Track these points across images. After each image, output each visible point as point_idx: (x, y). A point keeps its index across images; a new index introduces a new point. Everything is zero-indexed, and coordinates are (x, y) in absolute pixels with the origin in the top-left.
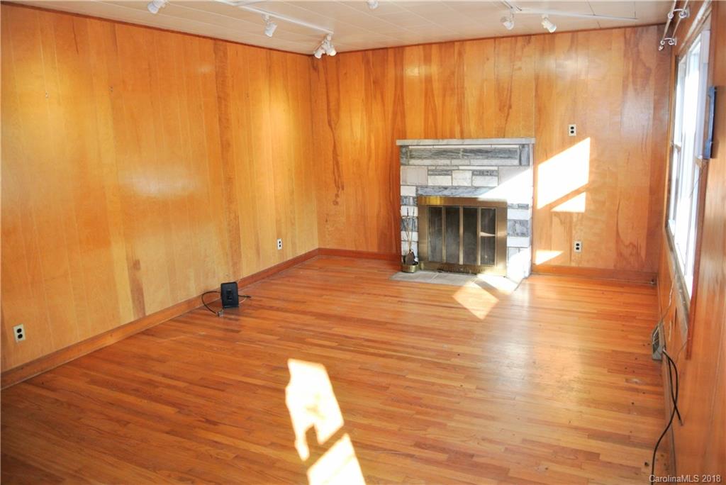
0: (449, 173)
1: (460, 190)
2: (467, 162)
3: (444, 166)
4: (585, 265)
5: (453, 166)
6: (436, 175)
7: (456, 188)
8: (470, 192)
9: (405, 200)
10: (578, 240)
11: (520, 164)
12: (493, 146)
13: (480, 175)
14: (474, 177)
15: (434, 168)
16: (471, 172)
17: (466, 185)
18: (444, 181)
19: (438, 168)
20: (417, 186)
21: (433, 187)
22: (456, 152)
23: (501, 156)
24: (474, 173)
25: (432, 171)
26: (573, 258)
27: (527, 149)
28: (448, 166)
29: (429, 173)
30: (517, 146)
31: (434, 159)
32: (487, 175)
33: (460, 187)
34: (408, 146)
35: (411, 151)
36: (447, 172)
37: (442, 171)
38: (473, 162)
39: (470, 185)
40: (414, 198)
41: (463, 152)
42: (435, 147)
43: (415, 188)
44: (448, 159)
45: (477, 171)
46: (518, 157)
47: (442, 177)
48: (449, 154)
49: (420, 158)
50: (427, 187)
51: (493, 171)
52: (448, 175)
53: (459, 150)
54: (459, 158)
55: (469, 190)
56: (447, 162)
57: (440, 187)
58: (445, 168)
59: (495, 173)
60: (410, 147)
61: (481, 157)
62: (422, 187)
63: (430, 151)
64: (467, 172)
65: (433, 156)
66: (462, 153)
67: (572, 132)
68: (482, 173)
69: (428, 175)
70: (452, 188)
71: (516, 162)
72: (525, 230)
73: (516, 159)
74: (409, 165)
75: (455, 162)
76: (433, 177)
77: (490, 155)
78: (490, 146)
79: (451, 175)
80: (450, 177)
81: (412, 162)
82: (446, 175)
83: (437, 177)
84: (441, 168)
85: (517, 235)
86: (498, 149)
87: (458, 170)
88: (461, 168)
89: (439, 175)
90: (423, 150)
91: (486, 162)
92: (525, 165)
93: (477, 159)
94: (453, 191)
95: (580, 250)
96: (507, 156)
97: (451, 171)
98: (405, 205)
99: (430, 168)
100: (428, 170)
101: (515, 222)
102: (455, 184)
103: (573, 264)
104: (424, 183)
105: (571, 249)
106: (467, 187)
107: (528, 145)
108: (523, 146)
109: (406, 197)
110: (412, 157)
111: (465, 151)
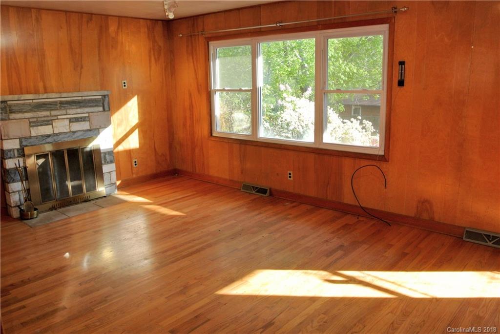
0: (50, 122)
1: (61, 136)
2: (64, 112)
3: (44, 117)
4: (141, 174)
5: (53, 116)
6: (38, 126)
7: (57, 135)
8: (69, 136)
9: (9, 153)
10: (135, 159)
11: (104, 110)
12: (83, 98)
13: (76, 122)
14: (71, 124)
15: (35, 120)
16: (68, 120)
17: (65, 131)
18: (46, 130)
19: (38, 119)
20: (20, 139)
21: (37, 137)
22: (55, 103)
23: (91, 105)
24: (71, 121)
25: (34, 122)
26: (133, 172)
27: (107, 99)
28: (47, 116)
29: (32, 124)
30: (100, 97)
31: (35, 112)
32: (81, 121)
33: (60, 133)
34: (6, 101)
35: (10, 106)
36: (48, 122)
37: (44, 121)
38: (69, 111)
39: (68, 131)
40: (18, 150)
41: (60, 103)
42: (34, 101)
43: (18, 141)
44: (47, 110)
45: (73, 118)
46: (102, 105)
47: (44, 127)
48: (48, 106)
49: (21, 112)
50: (30, 137)
51: (85, 117)
52: (49, 124)
53: (56, 102)
54: (57, 110)
55: (68, 134)
56: (48, 113)
57: (43, 136)
58: (45, 119)
59: (87, 119)
60: (8, 102)
61: (75, 107)
62: (26, 138)
63: (30, 104)
64: (65, 120)
65: (34, 110)
66: (59, 105)
67: (125, 86)
68: (77, 120)
69: (30, 126)
70: (54, 136)
71: (101, 109)
72: (112, 158)
73: (100, 106)
74: (9, 119)
75: (54, 113)
76: (35, 128)
77: (81, 104)
78: (80, 98)
79: (52, 124)
80: (51, 126)
81: (12, 116)
82: (47, 125)
83: (39, 127)
84: (43, 119)
85: (108, 163)
86: (87, 99)
87: (58, 119)
88: (59, 117)
89: (41, 125)
90: (23, 105)
91: (79, 110)
92: (107, 111)
93: (72, 109)
94: (55, 137)
95: (137, 166)
96: (94, 105)
97: (52, 120)
98: (10, 158)
99: (31, 120)
100: (30, 123)
101: (105, 153)
102: (56, 131)
103: (134, 176)
104: (28, 135)
105: (132, 166)
106: (66, 133)
107: (108, 95)
108: (104, 96)
109: (10, 151)
110: (11, 112)
111: (61, 103)
